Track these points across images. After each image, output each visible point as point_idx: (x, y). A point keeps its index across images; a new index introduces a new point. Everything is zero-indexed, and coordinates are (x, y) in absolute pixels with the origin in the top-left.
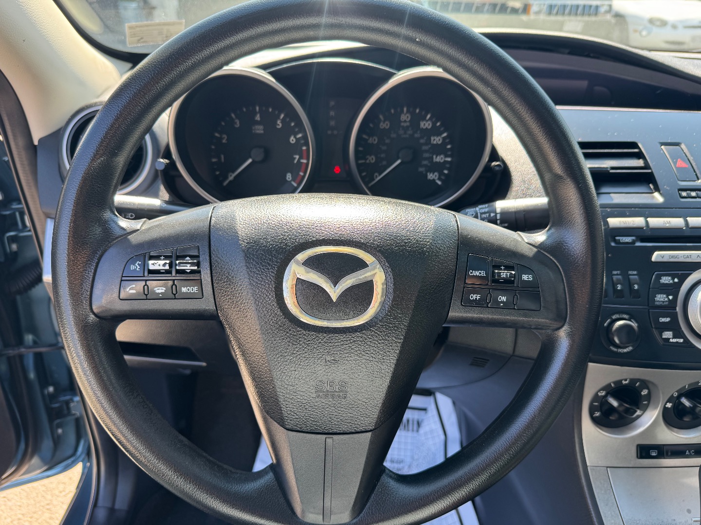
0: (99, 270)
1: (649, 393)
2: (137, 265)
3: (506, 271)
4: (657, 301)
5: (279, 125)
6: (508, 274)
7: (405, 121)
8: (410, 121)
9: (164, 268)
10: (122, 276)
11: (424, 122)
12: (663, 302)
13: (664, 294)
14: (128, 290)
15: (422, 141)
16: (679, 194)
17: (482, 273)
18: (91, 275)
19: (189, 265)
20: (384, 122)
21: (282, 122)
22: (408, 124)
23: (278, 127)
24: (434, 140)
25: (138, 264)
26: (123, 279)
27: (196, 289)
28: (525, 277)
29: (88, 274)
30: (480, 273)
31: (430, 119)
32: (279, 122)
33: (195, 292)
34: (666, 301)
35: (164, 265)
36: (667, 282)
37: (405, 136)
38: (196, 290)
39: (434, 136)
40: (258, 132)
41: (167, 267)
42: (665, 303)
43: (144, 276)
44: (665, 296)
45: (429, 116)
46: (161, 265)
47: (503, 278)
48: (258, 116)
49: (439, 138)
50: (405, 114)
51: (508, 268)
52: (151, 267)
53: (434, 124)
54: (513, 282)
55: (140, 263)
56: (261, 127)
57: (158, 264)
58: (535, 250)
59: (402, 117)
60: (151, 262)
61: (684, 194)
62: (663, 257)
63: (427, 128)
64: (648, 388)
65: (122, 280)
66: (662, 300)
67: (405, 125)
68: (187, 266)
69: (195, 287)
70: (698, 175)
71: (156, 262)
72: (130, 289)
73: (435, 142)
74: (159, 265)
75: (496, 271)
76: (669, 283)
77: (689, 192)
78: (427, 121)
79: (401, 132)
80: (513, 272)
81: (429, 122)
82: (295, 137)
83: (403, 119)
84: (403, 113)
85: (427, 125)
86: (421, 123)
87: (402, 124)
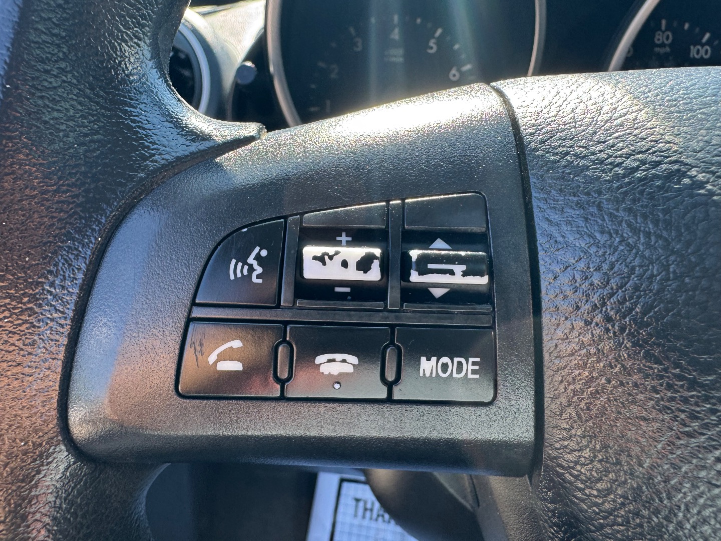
0: (103, 274)
2: (251, 260)
5: (432, 48)
7: (663, 45)
8: (670, 45)
9: (360, 276)
10: (194, 304)
11: (698, 47)
14: (212, 358)
18: (70, 294)
19: (459, 269)
21: (437, 44)
22: (668, 49)
23: (430, 51)
25: (258, 257)
26: (197, 313)
27: (471, 367)
29: (63, 287)
31: (708, 43)
32: (432, 43)
33: (470, 376)
35: (364, 264)
38: (474, 372)
40: (393, 59)
41: (374, 274)
43: (278, 306)
45: (707, 36)
46: (352, 265)
48: (396, 31)
50: (663, 32)
52: (312, 271)
53: (715, 52)
55: (264, 253)
56: (400, 52)
57: (338, 260)
59: (657, 37)
60: (310, 251)
63: (702, 57)
65: (189, 320)
67: (662, 51)
68: (452, 273)
69: (471, 360)
71: (331, 250)
72: (221, 357)
74: (345, 264)
78: (703, 45)
81: (707, 47)
82: (459, 70)
83: (659, 40)
84: (660, 29)
85: (702, 52)
86: (692, 47)
87: (657, 49)
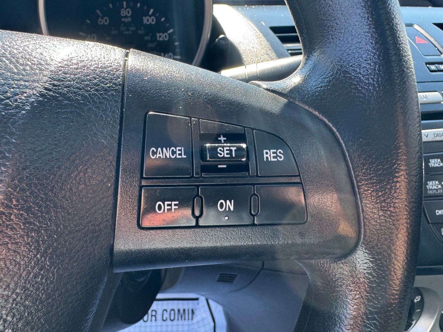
1: (422, 299)
3: (228, 145)
4: (430, 190)
6: (234, 149)
7: (126, 17)
8: (131, 17)
11: (148, 17)
12: (437, 190)
13: (436, 180)
15: (147, 38)
16: (428, 68)
17: (178, 152)
20: (102, 19)
22: (130, 19)
24: (160, 37)
28: (269, 155)
30: (174, 153)
31: (153, 14)
34: (440, 189)
36: (437, 165)
37: (127, 33)
39: (159, 33)
42: (439, 191)
44: (437, 182)
45: (152, 11)
47: (223, 160)
49: (165, 34)
50: (126, 9)
51: (233, 138)
53: (158, 20)
54: (245, 167)
58: (284, 100)
59: (122, 12)
61: (433, 67)
62: (427, 137)
63: (150, 23)
64: (421, 294)
66: (436, 188)
67: (126, 20)
70: (441, 49)
73: (161, 39)
75: (208, 145)
76: (439, 166)
77: (437, 65)
78: (150, 16)
79: (123, 28)
80: (244, 146)
81: (153, 17)
83: (123, 14)
84: (123, 7)
85: (150, 20)
86: (144, 18)
87: (123, 20)
